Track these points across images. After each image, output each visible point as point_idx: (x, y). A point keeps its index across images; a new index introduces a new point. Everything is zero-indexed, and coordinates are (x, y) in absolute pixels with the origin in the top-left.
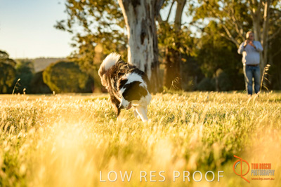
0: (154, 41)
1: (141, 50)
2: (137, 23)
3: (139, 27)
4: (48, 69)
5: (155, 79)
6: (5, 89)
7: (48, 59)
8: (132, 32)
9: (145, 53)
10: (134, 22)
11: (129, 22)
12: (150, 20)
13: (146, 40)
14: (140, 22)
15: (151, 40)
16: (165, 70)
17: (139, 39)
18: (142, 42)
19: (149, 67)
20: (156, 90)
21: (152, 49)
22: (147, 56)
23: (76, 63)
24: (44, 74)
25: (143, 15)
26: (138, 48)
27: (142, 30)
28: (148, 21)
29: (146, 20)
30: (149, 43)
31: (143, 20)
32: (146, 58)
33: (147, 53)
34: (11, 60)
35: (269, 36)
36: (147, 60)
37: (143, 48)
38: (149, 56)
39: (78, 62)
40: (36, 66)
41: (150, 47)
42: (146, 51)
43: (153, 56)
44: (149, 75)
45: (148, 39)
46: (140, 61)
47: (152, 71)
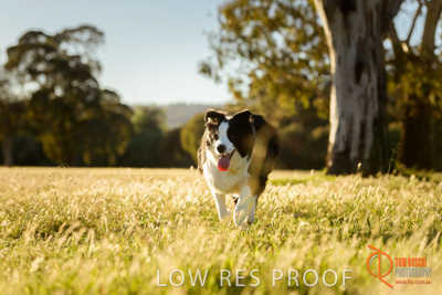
0: (379, 79)
1: (355, 95)
2: (349, 44)
3: (353, 52)
6: (112, 159)
7: (193, 106)
8: (339, 61)
9: (362, 101)
10: (343, 43)
11: (334, 43)
12: (374, 39)
13: (364, 77)
14: (354, 42)
15: (374, 77)
17: (352, 73)
18: (358, 79)
19: (369, 126)
20: (381, 167)
21: (376, 92)
22: (366, 106)
25: (360, 29)
26: (350, 90)
27: (358, 58)
28: (370, 41)
29: (366, 39)
30: (370, 81)
31: (360, 39)
32: (363, 109)
33: (366, 100)
34: (125, 107)
37: (358, 90)
38: (370, 106)
41: (372, 90)
42: (364, 96)
43: (377, 107)
44: (369, 141)
45: (369, 74)
46: (353, 115)
47: (375, 134)
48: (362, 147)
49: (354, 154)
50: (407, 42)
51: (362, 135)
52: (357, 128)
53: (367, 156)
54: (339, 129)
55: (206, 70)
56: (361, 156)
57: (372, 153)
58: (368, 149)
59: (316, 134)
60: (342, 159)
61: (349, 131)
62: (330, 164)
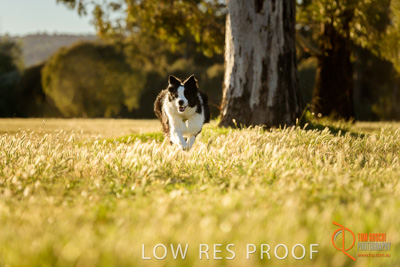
1: (256, 26)
4: (53, 62)
5: (286, 93)
7: (55, 36)
9: (265, 33)
13: (267, 4)
16: (319, 71)
18: (259, 6)
19: (273, 65)
20: (288, 117)
21: (281, 22)
22: (270, 40)
23: (118, 49)
24: (45, 72)
26: (249, 20)
32: (266, 45)
33: (270, 32)
36: (269, 49)
37: (259, 20)
38: (274, 40)
39: (123, 46)
40: (26, 52)
41: (277, 19)
42: (267, 28)
43: (282, 40)
44: (273, 84)
46: (253, 52)
47: (280, 74)
48: (264, 91)
49: (254, 101)
51: (265, 77)
52: (258, 68)
53: (270, 103)
54: (235, 70)
56: (263, 103)
57: (276, 98)
58: (271, 94)
59: (213, 71)
60: (238, 106)
61: (249, 72)
62: (225, 113)
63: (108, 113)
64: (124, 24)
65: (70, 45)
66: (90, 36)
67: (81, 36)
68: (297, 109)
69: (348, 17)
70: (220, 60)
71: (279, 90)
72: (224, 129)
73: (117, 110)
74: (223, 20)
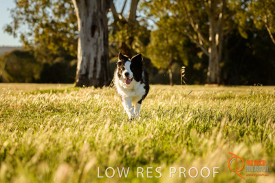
0: (104, 34)
1: (91, 43)
2: (88, 15)
3: (90, 20)
4: (2, 58)
5: (105, 72)
7: (4, 47)
8: (82, 24)
9: (95, 46)
10: (85, 15)
11: (80, 15)
12: (102, 13)
13: (96, 33)
14: (91, 14)
15: (102, 33)
17: (90, 31)
18: (93, 34)
19: (99, 60)
20: (105, 83)
21: (102, 42)
22: (97, 49)
23: (31, 53)
25: (94, 7)
26: (89, 40)
27: (93, 23)
28: (99, 14)
29: (97, 13)
30: (99, 36)
31: (94, 13)
32: (96, 51)
33: (97, 46)
35: (225, 31)
36: (97, 53)
37: (93, 41)
38: (99, 49)
39: (33, 52)
41: (101, 40)
42: (96, 44)
43: (103, 50)
44: (99, 68)
45: (99, 32)
46: (90, 54)
47: (102, 64)
48: (95, 71)
49: (90, 76)
50: (121, 14)
51: (95, 65)
52: (92, 62)
53: (97, 77)
54: (82, 62)
55: (9, 30)
56: (94, 76)
57: (100, 75)
58: (98, 73)
59: (72, 63)
60: (84, 78)
61: (88, 63)
62: (77, 81)
63: (27, 81)
64: (34, 42)
65: (10, 51)
66: (19, 47)
67: (14, 47)
68: (109, 79)
69: (132, 40)
70: (76, 58)
71: (102, 71)
72: (77, 88)
73: (30, 79)
74: (77, 41)
